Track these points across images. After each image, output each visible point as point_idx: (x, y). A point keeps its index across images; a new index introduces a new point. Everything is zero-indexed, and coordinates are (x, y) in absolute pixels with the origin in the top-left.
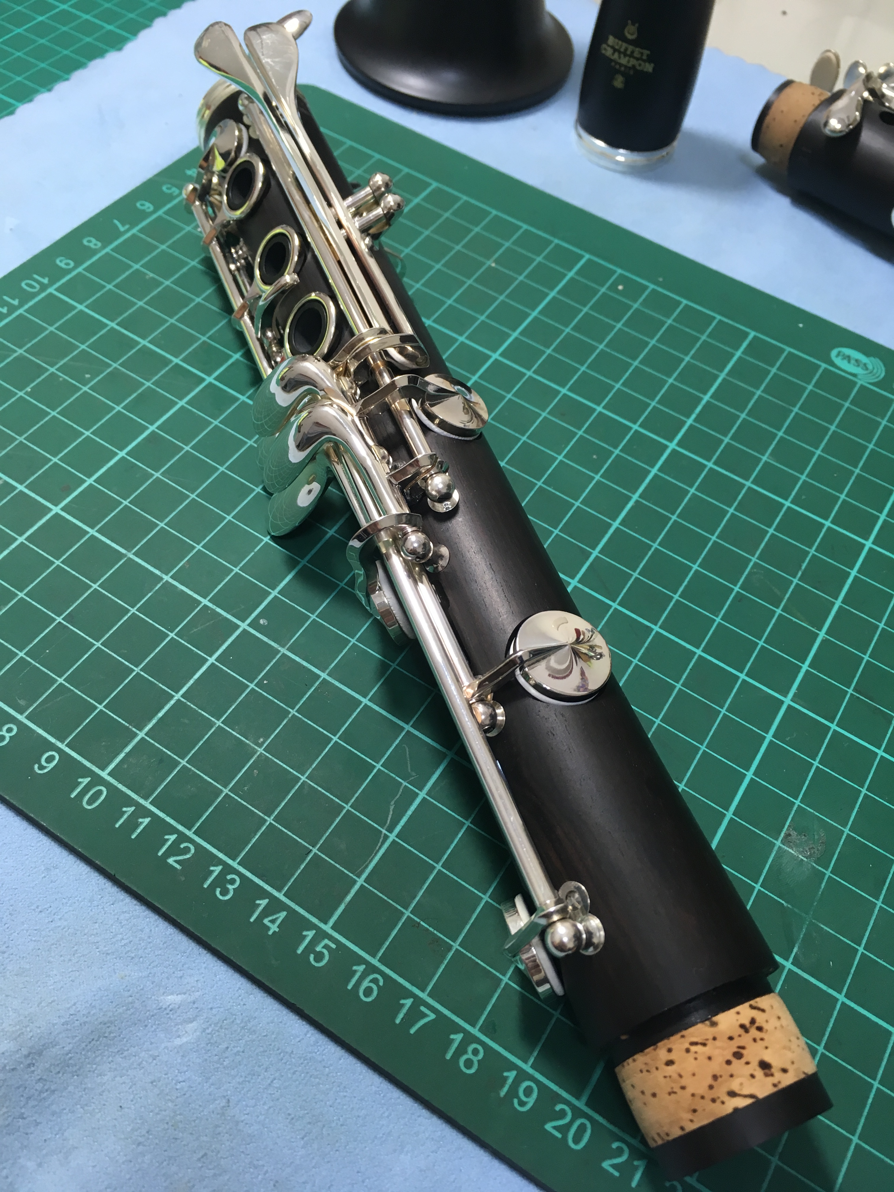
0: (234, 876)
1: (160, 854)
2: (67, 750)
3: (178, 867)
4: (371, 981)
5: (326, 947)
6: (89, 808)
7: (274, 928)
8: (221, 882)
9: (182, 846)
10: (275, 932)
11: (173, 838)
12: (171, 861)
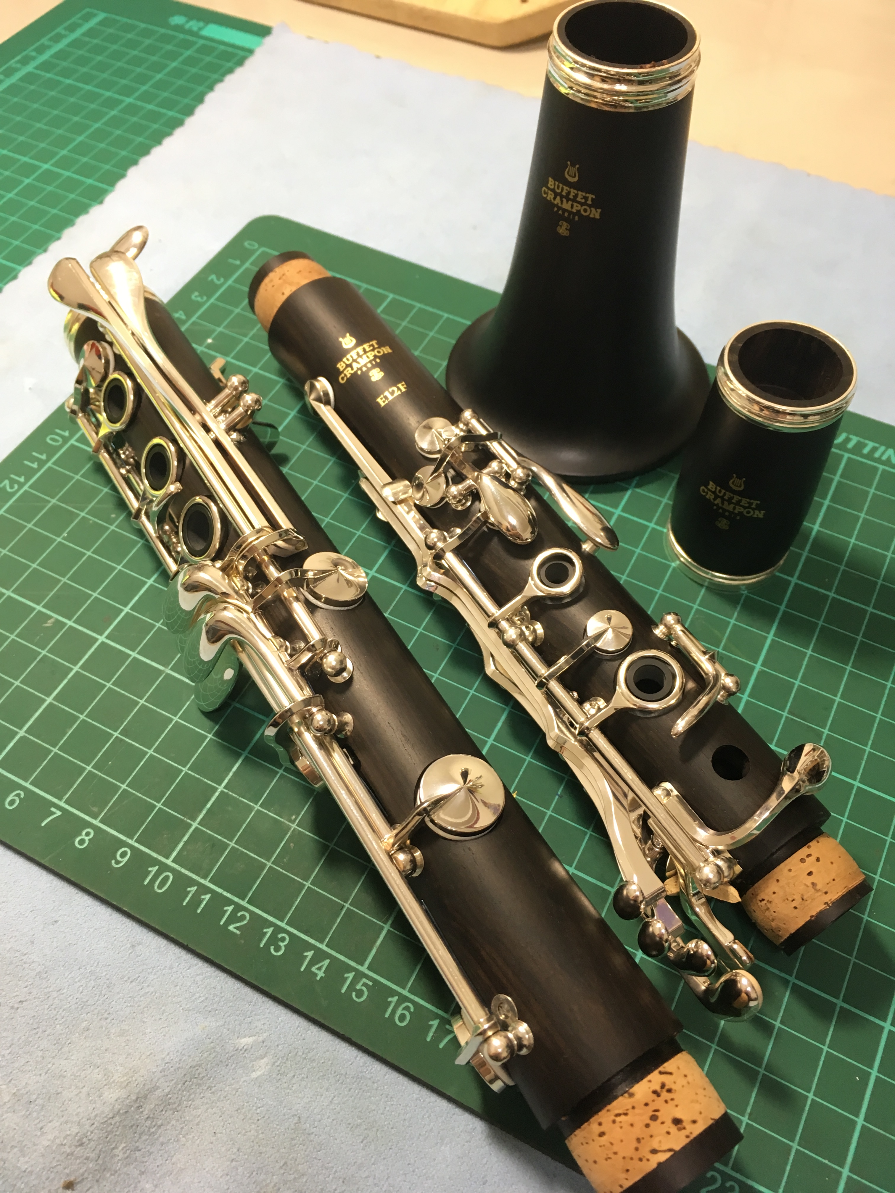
0: (283, 935)
1: (222, 923)
2: (137, 845)
3: (238, 932)
4: (404, 1009)
5: (364, 985)
6: (160, 891)
7: (321, 974)
8: (274, 940)
9: (239, 914)
10: (322, 977)
11: (230, 909)
12: (231, 928)
